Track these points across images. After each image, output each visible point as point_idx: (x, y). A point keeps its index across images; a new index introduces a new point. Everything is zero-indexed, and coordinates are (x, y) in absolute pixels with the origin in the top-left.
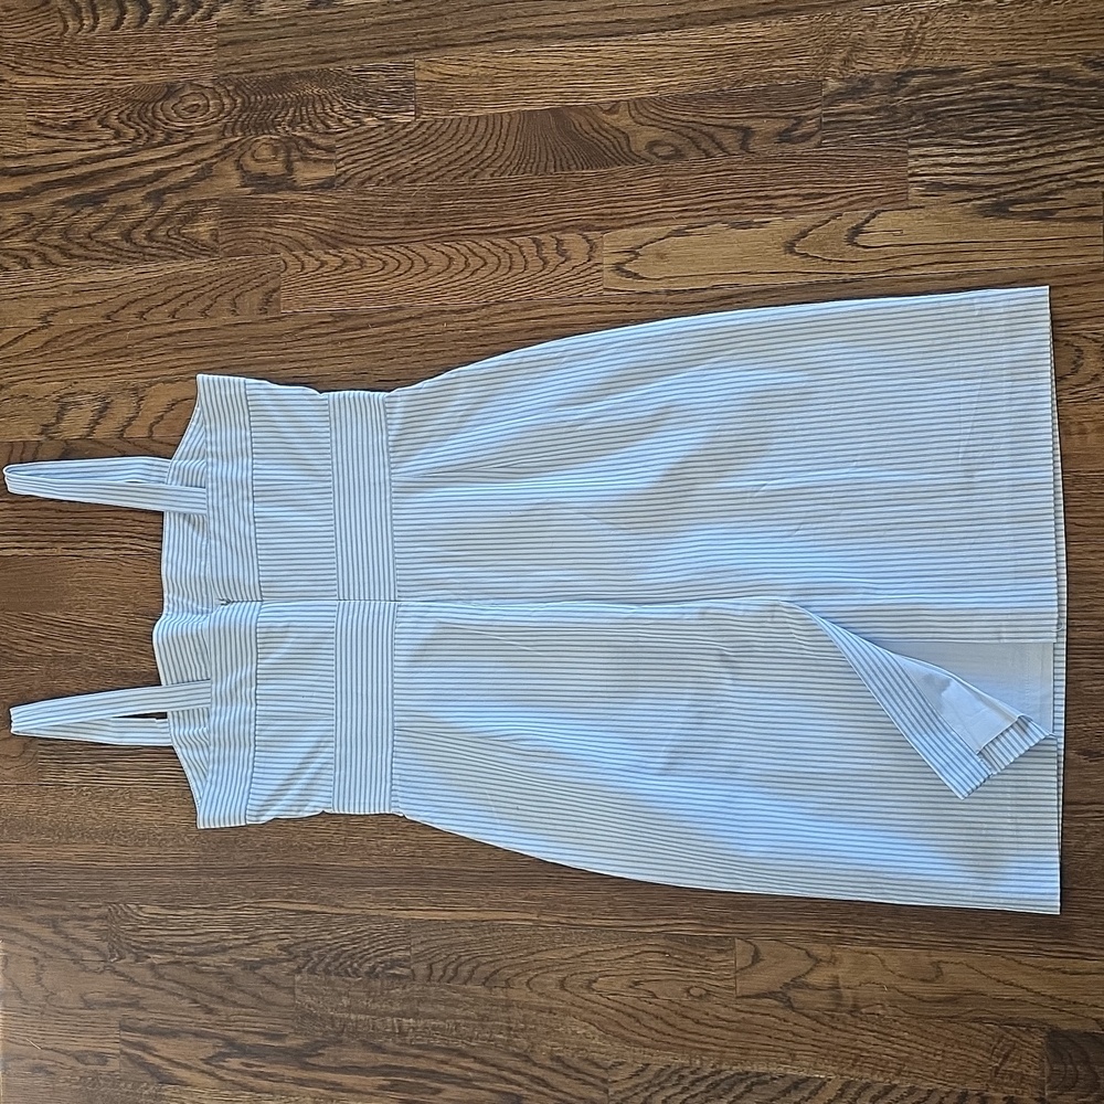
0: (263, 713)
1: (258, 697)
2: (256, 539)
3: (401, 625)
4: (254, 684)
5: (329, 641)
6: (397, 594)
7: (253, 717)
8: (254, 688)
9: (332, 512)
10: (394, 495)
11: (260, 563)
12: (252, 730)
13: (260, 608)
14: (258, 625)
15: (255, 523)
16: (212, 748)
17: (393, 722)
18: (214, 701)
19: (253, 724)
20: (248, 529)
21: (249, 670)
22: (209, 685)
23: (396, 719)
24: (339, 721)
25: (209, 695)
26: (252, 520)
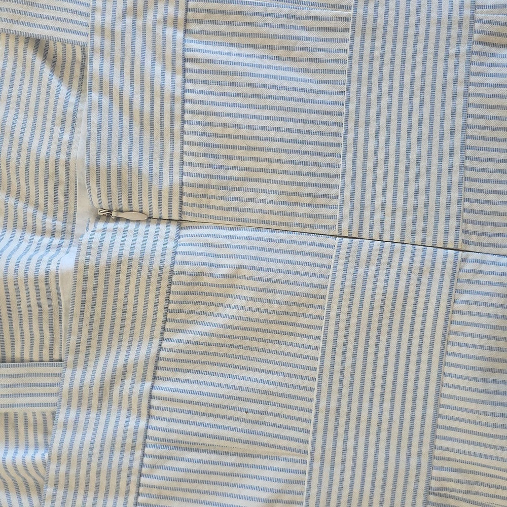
0: (161, 435)
1: (154, 403)
2: (184, 101)
3: (465, 297)
4: (150, 375)
5: (314, 311)
6: (462, 237)
7: (140, 439)
8: (148, 384)
9: (346, 67)
10: (476, 48)
11: (186, 148)
12: (136, 465)
13: (178, 237)
14: (177, 268)
15: (185, 70)
16: (49, 490)
17: (430, 478)
18: (64, 401)
19: (138, 453)
20: (170, 81)
21: (143, 351)
22: (58, 370)
23: (435, 473)
24: (317, 466)
25: (55, 389)
26: (179, 63)
